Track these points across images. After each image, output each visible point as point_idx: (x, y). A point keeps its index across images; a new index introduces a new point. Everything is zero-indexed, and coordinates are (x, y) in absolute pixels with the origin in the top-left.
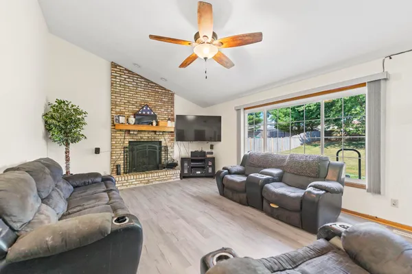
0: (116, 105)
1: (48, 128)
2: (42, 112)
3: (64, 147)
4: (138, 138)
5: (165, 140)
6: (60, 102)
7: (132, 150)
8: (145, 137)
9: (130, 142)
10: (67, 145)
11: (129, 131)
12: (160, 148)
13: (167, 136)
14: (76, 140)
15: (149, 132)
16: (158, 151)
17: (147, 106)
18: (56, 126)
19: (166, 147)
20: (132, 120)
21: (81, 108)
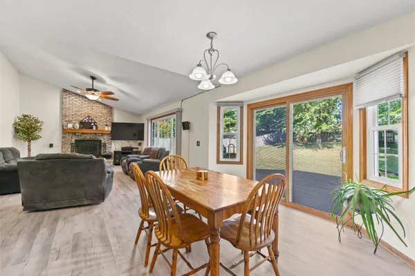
0: (66, 116)
1: (17, 131)
2: (13, 122)
3: (27, 143)
4: (83, 137)
5: (104, 139)
6: (25, 116)
7: (77, 146)
8: (88, 137)
9: (76, 140)
10: (29, 141)
11: (75, 133)
12: (100, 145)
13: (105, 137)
14: (35, 138)
15: (91, 134)
16: (98, 147)
17: (89, 117)
18: (21, 130)
19: (105, 144)
20: (77, 126)
21: (40, 119)
